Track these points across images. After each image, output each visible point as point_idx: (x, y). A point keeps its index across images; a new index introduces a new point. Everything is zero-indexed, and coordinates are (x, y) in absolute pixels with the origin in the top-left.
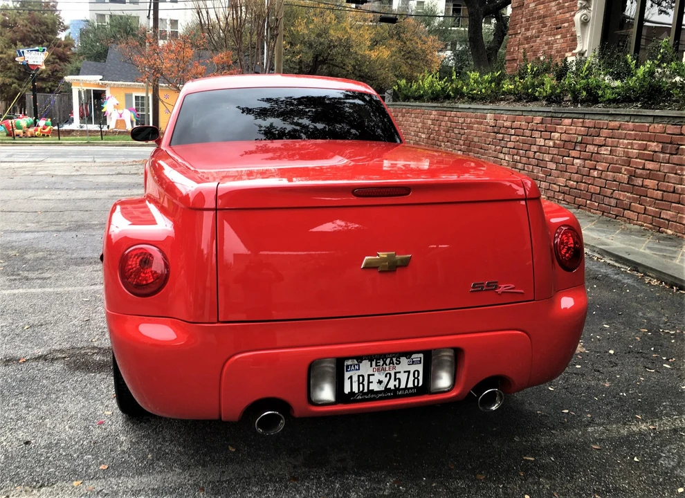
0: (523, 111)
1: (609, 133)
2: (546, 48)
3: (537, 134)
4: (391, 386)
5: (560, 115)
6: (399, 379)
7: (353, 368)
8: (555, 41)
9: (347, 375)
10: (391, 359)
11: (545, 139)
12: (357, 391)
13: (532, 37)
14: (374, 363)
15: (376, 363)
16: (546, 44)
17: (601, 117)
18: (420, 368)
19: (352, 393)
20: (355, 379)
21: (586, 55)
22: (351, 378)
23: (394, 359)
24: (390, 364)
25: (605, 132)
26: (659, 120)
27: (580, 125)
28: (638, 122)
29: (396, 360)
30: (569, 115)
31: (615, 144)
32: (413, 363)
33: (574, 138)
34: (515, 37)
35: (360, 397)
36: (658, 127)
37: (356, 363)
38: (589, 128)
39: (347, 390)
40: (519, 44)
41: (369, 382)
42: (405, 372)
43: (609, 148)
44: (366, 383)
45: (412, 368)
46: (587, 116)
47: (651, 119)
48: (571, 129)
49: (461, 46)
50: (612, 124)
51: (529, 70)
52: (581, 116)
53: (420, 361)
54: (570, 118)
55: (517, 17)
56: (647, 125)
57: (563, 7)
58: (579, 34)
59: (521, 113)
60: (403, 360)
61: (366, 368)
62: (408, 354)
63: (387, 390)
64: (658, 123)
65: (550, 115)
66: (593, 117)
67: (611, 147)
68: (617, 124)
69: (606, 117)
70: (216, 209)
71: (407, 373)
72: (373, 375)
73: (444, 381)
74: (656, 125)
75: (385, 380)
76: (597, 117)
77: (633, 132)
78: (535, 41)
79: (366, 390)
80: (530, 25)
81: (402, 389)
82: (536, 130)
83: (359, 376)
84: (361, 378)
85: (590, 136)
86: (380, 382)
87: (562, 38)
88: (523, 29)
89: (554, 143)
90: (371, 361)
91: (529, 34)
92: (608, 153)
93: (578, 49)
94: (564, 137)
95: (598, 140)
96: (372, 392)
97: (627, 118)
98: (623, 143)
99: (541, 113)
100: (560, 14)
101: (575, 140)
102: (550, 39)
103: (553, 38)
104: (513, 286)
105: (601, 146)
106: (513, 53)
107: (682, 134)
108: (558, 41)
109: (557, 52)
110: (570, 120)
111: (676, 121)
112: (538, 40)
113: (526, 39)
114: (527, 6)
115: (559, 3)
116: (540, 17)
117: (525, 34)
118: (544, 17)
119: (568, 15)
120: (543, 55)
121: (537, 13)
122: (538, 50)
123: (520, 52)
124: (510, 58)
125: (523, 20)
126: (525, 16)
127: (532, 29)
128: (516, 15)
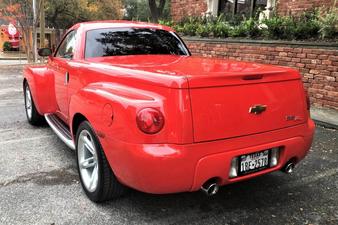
0: (194, 40)
1: (240, 51)
2: (191, 10)
3: (203, 52)
4: (257, 166)
5: (215, 43)
6: (260, 163)
7: (244, 160)
8: (196, 7)
9: (242, 163)
10: (257, 154)
11: (207, 54)
12: (245, 170)
13: (184, 4)
14: (251, 156)
15: (252, 156)
16: (191, 8)
17: (235, 43)
18: (267, 157)
19: (243, 171)
20: (244, 164)
21: (212, 14)
22: (243, 164)
23: (258, 154)
24: (257, 156)
25: (238, 51)
26: (264, 45)
27: (225, 47)
28: (254, 46)
29: (259, 154)
30: (219, 43)
31: (243, 56)
32: (265, 155)
33: (223, 53)
34: (175, 4)
35: (246, 173)
36: (264, 48)
37: (245, 157)
38: (230, 48)
39: (242, 170)
40: (177, 8)
41: (249, 165)
42: (262, 159)
43: (241, 58)
44: (248, 166)
45: (264, 157)
46: (228, 43)
47: (260, 44)
48: (221, 49)
49: (130, 6)
50: (242, 47)
51: (190, 21)
52: (226, 43)
53: (267, 153)
54: (220, 44)
56: (259, 47)
58: (208, 4)
59: (193, 41)
60: (262, 154)
61: (248, 159)
62: (263, 151)
63: (256, 168)
64: (264, 46)
65: (209, 42)
66: (231, 43)
67: (242, 57)
68: (244, 47)
69: (238, 44)
70: (189, 88)
71: (262, 160)
72: (251, 162)
73: (275, 162)
74: (263, 47)
75: (255, 164)
76: (234, 44)
77: (252, 51)
78: (185, 7)
79: (248, 169)
81: (261, 167)
82: (202, 50)
83: (246, 163)
84: (246, 164)
85: (231, 52)
86: (253, 165)
87: (199, 5)
88: (179, 0)
89: (212, 56)
90: (250, 155)
91: (182, 2)
92: (240, 60)
93: (208, 11)
94: (217, 53)
95: (234, 54)
96: (250, 170)
97: (249, 44)
98: (247, 56)
99: (204, 42)
101: (223, 55)
102: (193, 6)
103: (195, 5)
104: (299, 117)
105: (237, 57)
106: (174, 11)
107: (275, 51)
108: (197, 7)
109: (197, 12)
110: (220, 45)
111: (273, 45)
112: (187, 6)
113: (181, 5)
117: (180, 3)
120: (190, 13)
122: (187, 11)
123: (178, 12)
124: (173, 14)
127: (183, 0)
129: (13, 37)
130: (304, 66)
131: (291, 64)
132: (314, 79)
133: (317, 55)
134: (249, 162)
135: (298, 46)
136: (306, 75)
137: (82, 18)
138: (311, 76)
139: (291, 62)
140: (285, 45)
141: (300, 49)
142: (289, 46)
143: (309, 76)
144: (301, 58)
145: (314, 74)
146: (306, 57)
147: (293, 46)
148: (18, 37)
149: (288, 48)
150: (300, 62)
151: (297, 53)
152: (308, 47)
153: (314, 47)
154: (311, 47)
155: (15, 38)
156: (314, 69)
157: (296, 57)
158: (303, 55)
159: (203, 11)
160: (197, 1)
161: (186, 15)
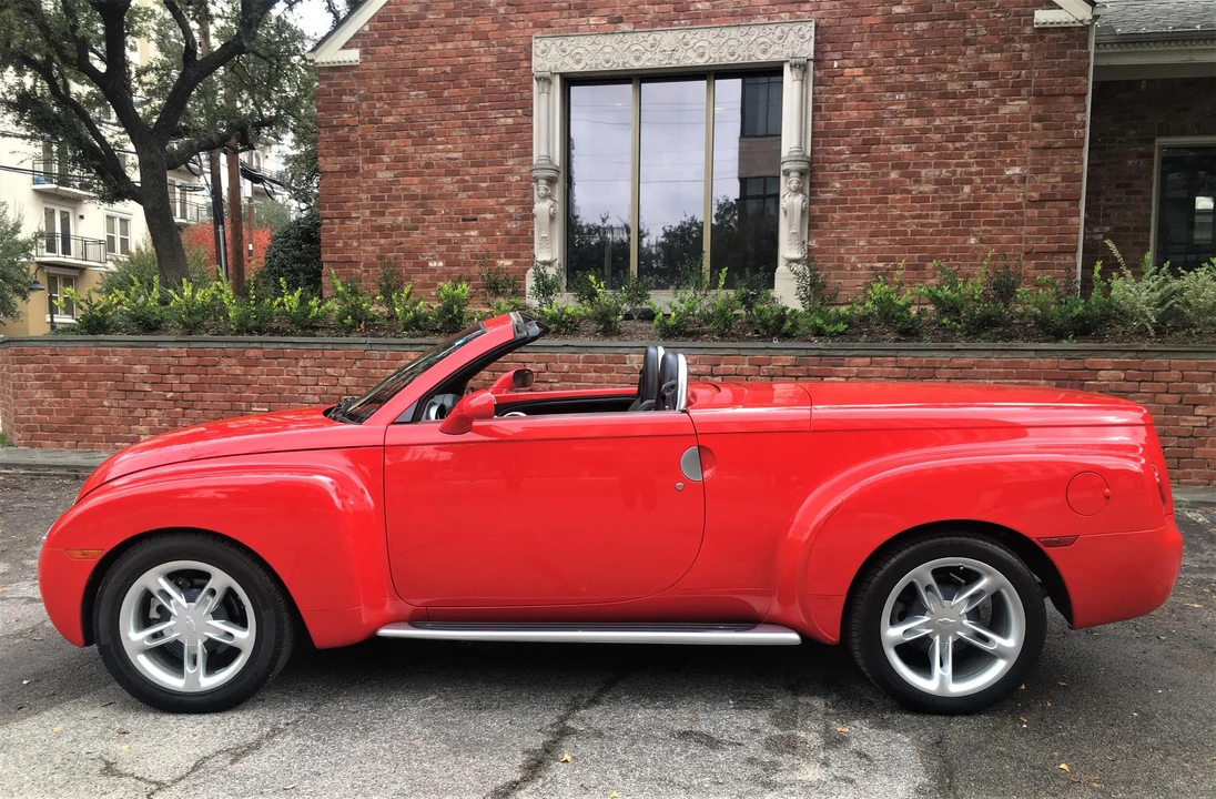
1: (956, 373)
13: (396, 228)
16: (440, 242)
26: (1045, 354)
28: (1007, 358)
30: (864, 353)
34: (342, 223)
36: (1047, 362)
38: (909, 368)
40: (358, 238)
46: (900, 354)
47: (1032, 354)
48: (871, 372)
54: (865, 356)
55: (343, 190)
57: (475, 188)
58: (544, 234)
59: (736, 352)
65: (815, 353)
66: (916, 354)
68: (968, 361)
69: (946, 354)
74: (1041, 361)
77: (1000, 370)
78: (406, 236)
80: (387, 206)
87: (481, 235)
88: (367, 212)
91: (387, 221)
93: (543, 256)
97: (986, 354)
99: (791, 351)
100: (470, 197)
102: (449, 235)
103: (458, 235)
106: (343, 250)
107: (1085, 369)
108: (472, 240)
109: (474, 256)
110: (868, 359)
111: (1074, 355)
112: (416, 235)
113: (381, 229)
114: (371, 174)
115: (463, 181)
116: (413, 197)
117: (372, 221)
118: (424, 197)
119: (491, 202)
120: (435, 260)
121: (403, 189)
122: (420, 250)
123: (365, 251)
124: (335, 257)
125: (363, 196)
126: (369, 190)
127: (391, 214)
128: (339, 185)
130: (1179, 400)
131: (1141, 398)
132: (1207, 427)
133: (1211, 374)
135: (1157, 354)
136: (1185, 420)
138: (1200, 421)
139: (1138, 392)
140: (1114, 354)
141: (1164, 361)
142: (1128, 354)
143: (1196, 421)
144: (1167, 382)
145: (1209, 417)
146: (1183, 379)
147: (1140, 355)
149: (1125, 359)
150: (1167, 392)
151: (1153, 371)
152: (1187, 355)
153: (1203, 356)
154: (1193, 355)
156: (1208, 405)
157: (1152, 381)
158: (1175, 374)
159: (507, 257)
160: (469, 220)
161: (415, 264)
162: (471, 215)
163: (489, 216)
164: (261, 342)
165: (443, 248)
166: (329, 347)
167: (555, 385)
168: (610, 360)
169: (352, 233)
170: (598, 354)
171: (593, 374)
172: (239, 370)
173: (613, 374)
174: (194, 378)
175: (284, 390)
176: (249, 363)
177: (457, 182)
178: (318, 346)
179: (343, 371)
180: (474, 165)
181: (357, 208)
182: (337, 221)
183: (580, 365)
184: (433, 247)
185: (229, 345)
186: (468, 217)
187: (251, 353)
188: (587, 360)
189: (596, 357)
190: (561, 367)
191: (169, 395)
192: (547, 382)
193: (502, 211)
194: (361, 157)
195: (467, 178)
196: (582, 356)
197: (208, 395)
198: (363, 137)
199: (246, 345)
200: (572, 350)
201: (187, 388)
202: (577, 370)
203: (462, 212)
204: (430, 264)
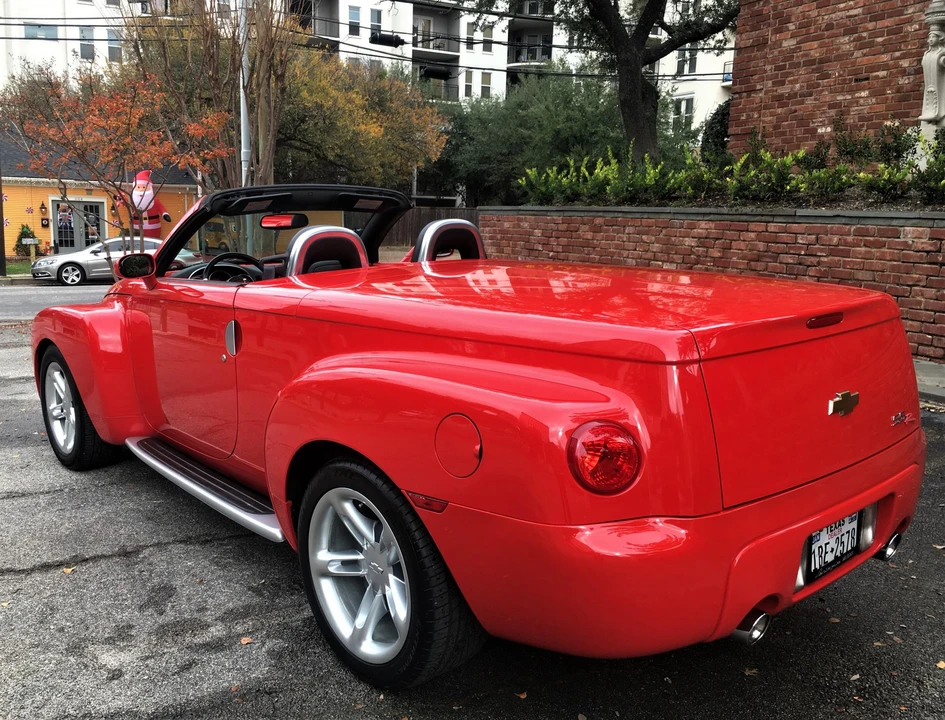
2: (831, 113)
8: (855, 101)
13: (793, 96)
16: (831, 107)
34: (749, 96)
55: (752, 63)
57: (871, 45)
58: (931, 88)
78: (802, 103)
80: (788, 75)
87: (871, 95)
88: (770, 83)
91: (785, 90)
93: (928, 114)
100: (864, 55)
102: (840, 98)
103: (849, 97)
106: (745, 122)
108: (862, 101)
109: (862, 119)
112: (810, 101)
113: (779, 98)
114: (778, 44)
115: (860, 38)
116: (812, 62)
117: (773, 91)
118: (822, 61)
119: (885, 58)
120: (824, 125)
121: (803, 56)
122: (812, 116)
123: (764, 122)
124: (738, 130)
125: (768, 67)
126: (773, 62)
127: (791, 82)
128: (750, 59)
129: (145, 215)
134: (826, 544)
137: (340, 157)
148: (157, 217)
155: (150, 218)
159: (894, 117)
160: (860, 79)
161: (806, 132)
162: (864, 75)
163: (882, 73)
164: (604, 212)
165: (833, 112)
166: (646, 216)
167: (822, 259)
168: (882, 233)
169: (755, 106)
170: (871, 226)
171: (863, 249)
172: (589, 235)
173: (883, 250)
174: (564, 241)
175: (614, 253)
176: (596, 229)
177: (854, 41)
178: (638, 215)
179: (653, 238)
180: (874, 19)
181: (762, 79)
182: (745, 94)
183: (850, 239)
184: (824, 112)
185: (586, 214)
186: (860, 76)
187: (598, 221)
188: (859, 233)
189: (868, 229)
190: (830, 240)
191: (551, 254)
192: (816, 255)
193: (897, 66)
194: (770, 29)
195: (865, 34)
196: (853, 228)
197: (571, 255)
198: (775, 8)
199: (594, 214)
200: (844, 220)
201: (560, 249)
202: (846, 244)
203: (855, 73)
204: (819, 131)
